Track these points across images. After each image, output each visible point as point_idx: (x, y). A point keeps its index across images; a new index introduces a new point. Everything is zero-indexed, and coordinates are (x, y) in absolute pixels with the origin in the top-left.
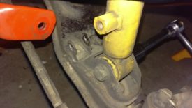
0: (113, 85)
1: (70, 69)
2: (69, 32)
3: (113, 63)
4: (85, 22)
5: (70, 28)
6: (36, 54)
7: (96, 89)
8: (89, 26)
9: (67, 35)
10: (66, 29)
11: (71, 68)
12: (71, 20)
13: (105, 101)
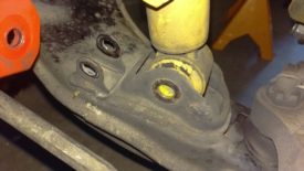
0: (195, 106)
1: (97, 116)
2: (63, 49)
3: (184, 62)
4: (82, 24)
5: (60, 41)
6: (22, 108)
7: (164, 129)
8: (91, 28)
9: (61, 55)
10: (54, 44)
11: (99, 113)
12: (55, 27)
13: (190, 142)
